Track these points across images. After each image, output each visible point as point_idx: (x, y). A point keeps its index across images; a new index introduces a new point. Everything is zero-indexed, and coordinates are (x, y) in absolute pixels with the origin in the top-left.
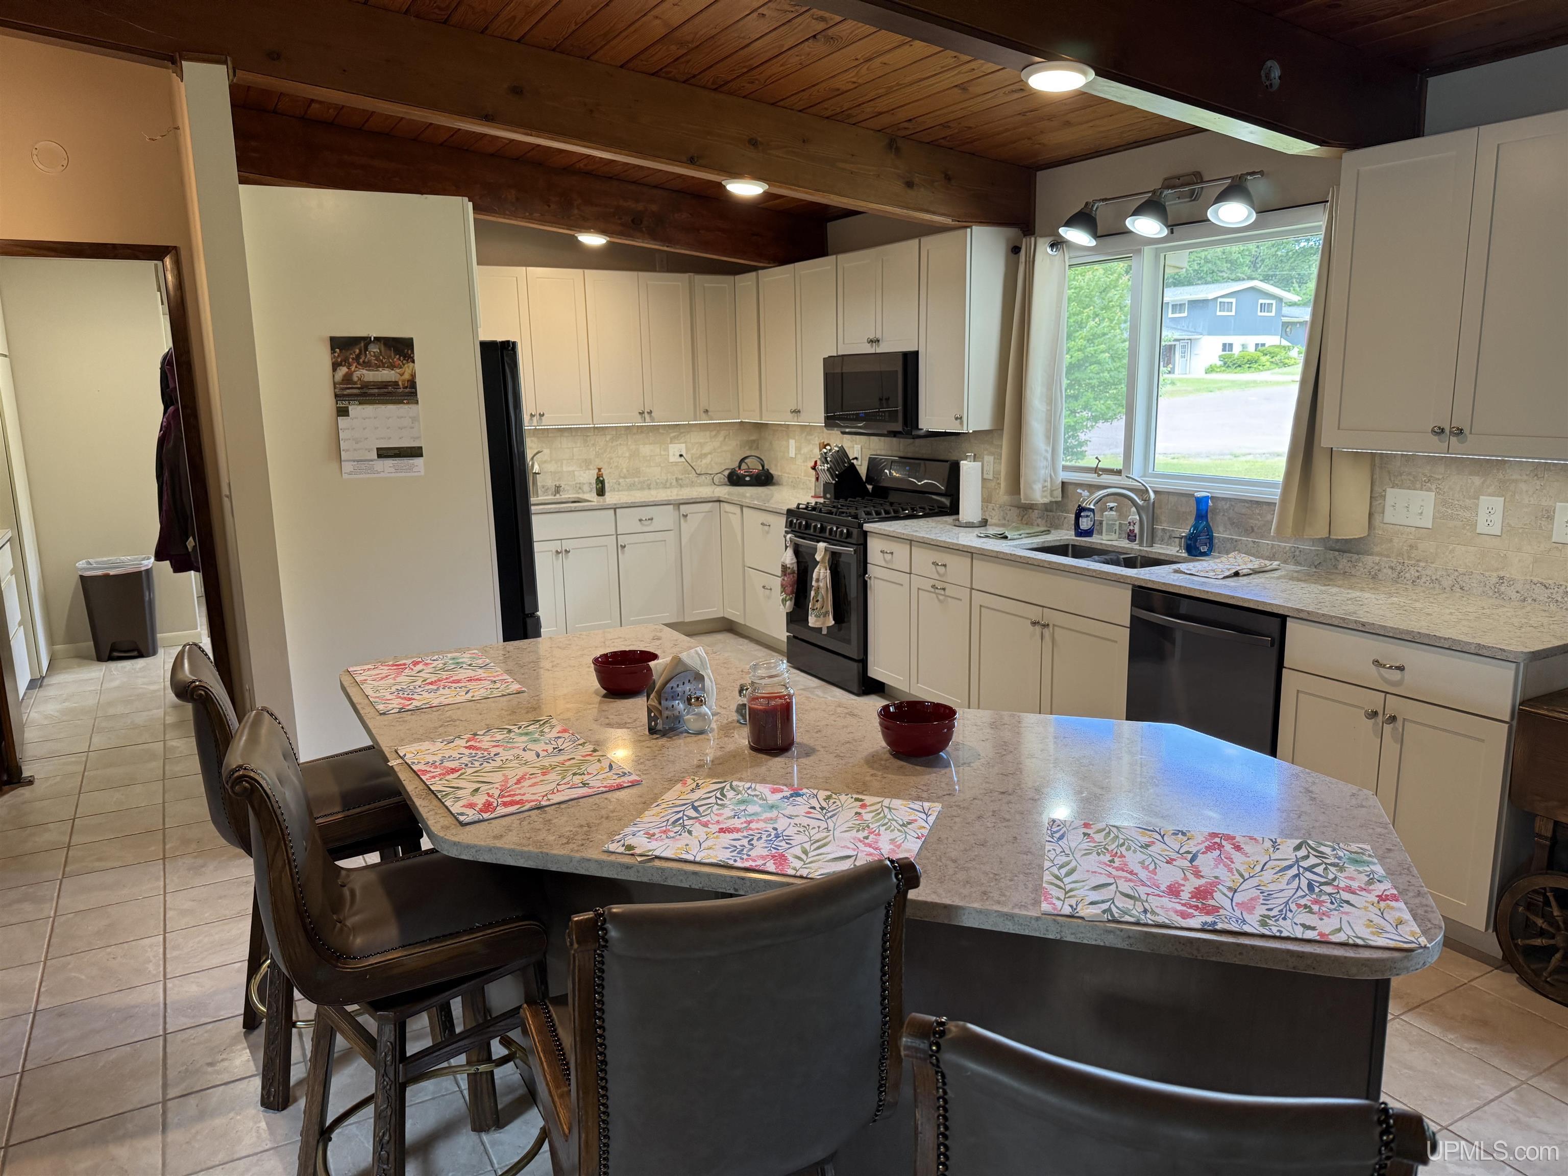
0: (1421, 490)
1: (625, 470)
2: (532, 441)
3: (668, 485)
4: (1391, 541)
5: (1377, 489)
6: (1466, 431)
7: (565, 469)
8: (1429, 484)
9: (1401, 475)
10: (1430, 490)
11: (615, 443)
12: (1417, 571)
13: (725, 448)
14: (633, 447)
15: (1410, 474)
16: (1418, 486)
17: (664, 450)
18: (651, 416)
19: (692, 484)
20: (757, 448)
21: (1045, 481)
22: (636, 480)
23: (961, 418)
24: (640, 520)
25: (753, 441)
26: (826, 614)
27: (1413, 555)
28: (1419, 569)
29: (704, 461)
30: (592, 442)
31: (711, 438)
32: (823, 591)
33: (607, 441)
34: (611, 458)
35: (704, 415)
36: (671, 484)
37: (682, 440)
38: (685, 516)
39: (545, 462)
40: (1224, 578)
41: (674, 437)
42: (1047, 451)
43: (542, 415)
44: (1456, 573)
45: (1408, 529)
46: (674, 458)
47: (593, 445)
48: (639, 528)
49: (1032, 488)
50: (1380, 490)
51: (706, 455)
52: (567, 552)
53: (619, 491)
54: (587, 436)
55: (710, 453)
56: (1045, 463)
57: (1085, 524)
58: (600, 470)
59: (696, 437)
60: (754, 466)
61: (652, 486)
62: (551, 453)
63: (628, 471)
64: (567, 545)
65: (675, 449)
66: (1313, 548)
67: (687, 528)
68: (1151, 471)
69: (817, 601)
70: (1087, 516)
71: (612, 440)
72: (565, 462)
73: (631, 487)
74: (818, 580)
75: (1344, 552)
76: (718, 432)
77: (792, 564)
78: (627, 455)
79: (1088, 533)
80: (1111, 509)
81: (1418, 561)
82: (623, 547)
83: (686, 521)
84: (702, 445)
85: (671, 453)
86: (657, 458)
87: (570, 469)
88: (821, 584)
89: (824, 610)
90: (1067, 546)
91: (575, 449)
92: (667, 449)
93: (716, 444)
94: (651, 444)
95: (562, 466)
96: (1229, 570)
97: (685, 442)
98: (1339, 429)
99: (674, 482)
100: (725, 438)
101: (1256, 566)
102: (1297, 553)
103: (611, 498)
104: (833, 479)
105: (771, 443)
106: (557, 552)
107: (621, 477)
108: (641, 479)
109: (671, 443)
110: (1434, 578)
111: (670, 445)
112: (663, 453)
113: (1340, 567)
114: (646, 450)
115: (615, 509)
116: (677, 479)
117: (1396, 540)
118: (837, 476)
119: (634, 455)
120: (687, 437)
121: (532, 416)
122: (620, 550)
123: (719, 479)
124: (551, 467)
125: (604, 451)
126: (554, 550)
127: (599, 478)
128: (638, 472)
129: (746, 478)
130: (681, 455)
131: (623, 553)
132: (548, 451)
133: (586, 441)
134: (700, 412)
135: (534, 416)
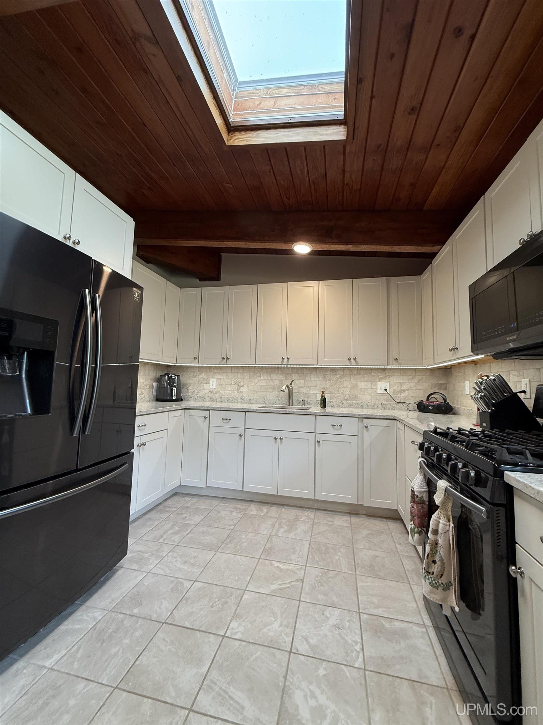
1: (347, 396)
2: (295, 376)
3: (376, 407)
7: (312, 392)
11: (342, 380)
13: (419, 387)
14: (354, 382)
17: (374, 385)
18: (356, 361)
19: (393, 408)
20: (446, 389)
22: (354, 401)
24: (333, 425)
25: (442, 384)
29: (403, 395)
30: (329, 378)
31: (408, 380)
32: (441, 551)
33: (338, 378)
34: (339, 388)
35: (395, 362)
37: (386, 381)
38: (367, 427)
39: (301, 387)
41: (382, 378)
43: (288, 359)
46: (380, 391)
47: (329, 380)
48: (331, 430)
51: (404, 391)
52: (281, 439)
54: (326, 375)
55: (408, 390)
58: (323, 392)
59: (396, 379)
60: (438, 399)
61: (364, 407)
62: (304, 383)
63: (349, 396)
64: (283, 435)
65: (381, 386)
67: (368, 437)
69: (434, 562)
71: (341, 377)
72: (312, 388)
73: (350, 406)
74: (436, 532)
76: (414, 375)
77: (420, 492)
78: (350, 387)
82: (319, 442)
83: (367, 430)
84: (401, 384)
85: (379, 388)
86: (369, 390)
87: (314, 392)
88: (440, 541)
89: (443, 580)
91: (318, 381)
92: (376, 385)
93: (412, 384)
94: (365, 381)
95: (309, 390)
97: (390, 382)
99: (380, 406)
100: (419, 381)
103: (328, 410)
104: (489, 409)
105: (454, 385)
106: (276, 439)
107: (344, 399)
108: (358, 402)
109: (379, 381)
111: (378, 383)
112: (373, 387)
114: (362, 385)
115: (316, 416)
116: (382, 404)
118: (493, 405)
119: (354, 387)
120: (391, 379)
121: (283, 359)
122: (317, 443)
123: (411, 407)
124: (304, 390)
125: (336, 384)
126: (274, 437)
127: (322, 397)
128: (356, 398)
129: (431, 408)
130: (386, 390)
131: (319, 446)
132: (302, 381)
133: (325, 377)
134: (392, 360)
135: (284, 359)
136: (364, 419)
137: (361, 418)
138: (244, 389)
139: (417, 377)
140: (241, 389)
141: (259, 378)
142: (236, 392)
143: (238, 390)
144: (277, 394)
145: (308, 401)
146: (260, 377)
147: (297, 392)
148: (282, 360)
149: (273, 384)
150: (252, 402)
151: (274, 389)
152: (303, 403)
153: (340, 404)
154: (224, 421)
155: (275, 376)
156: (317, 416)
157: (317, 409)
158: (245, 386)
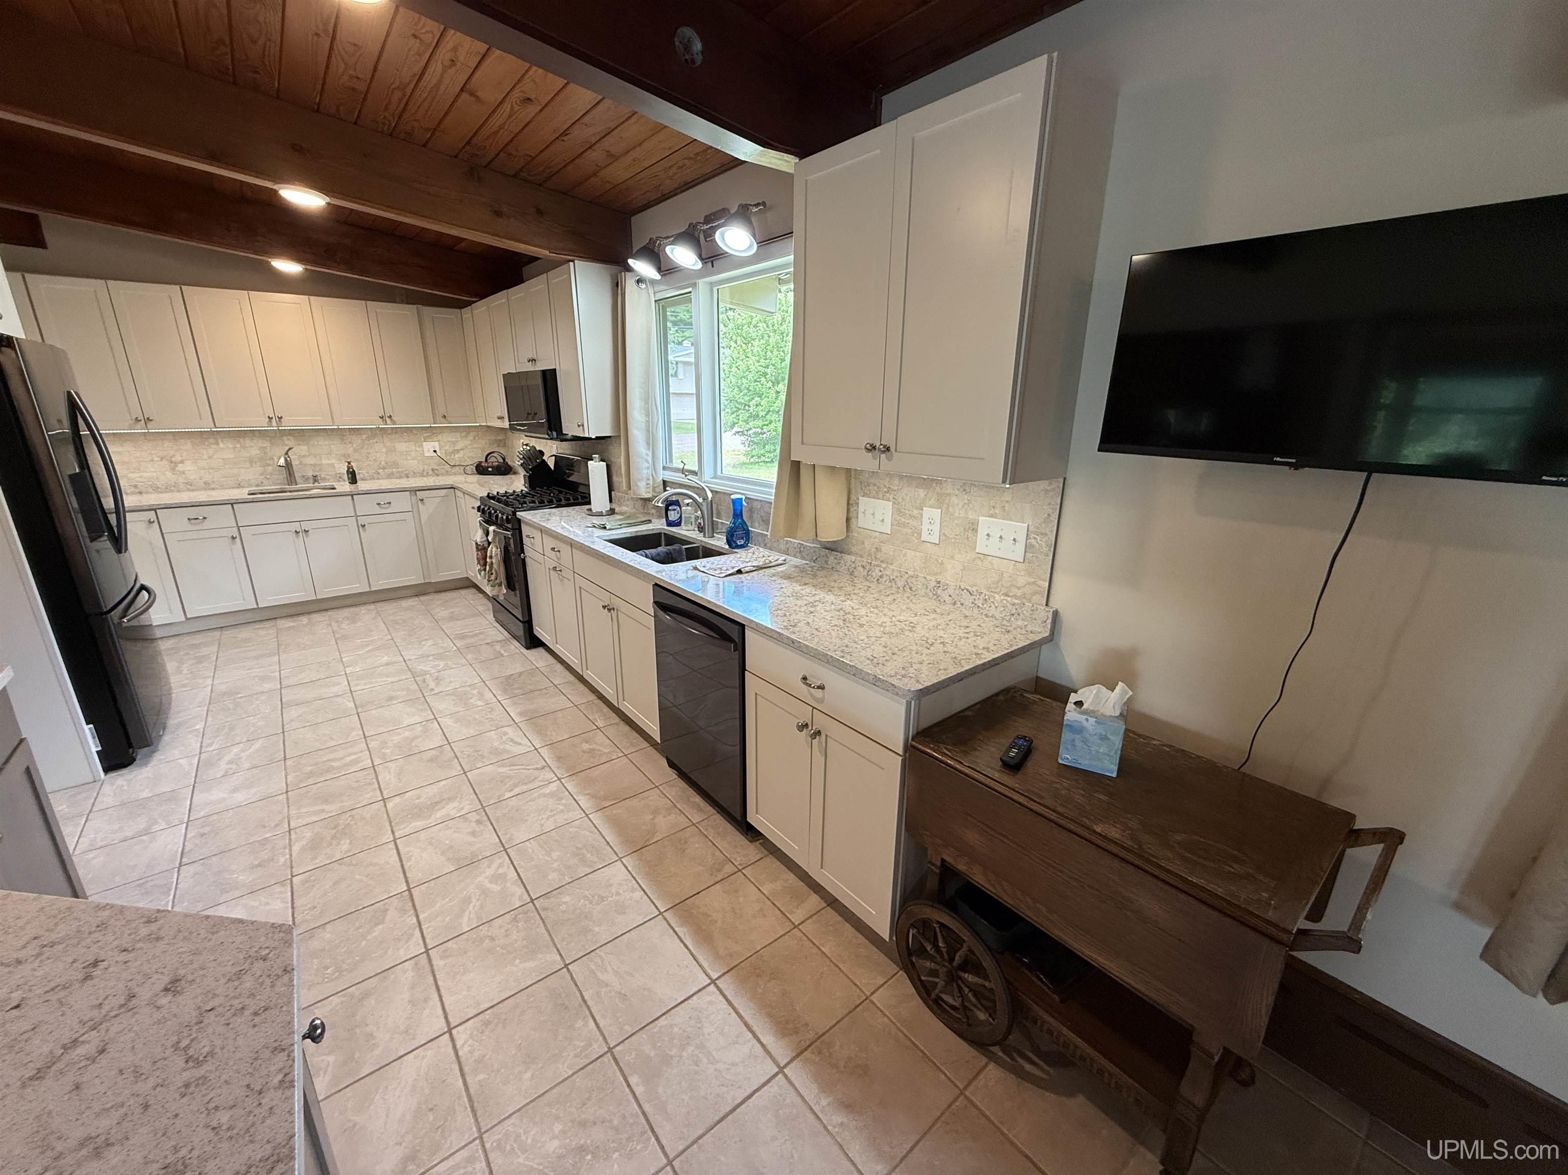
0: (883, 499)
1: (383, 463)
2: (288, 439)
3: (425, 474)
4: (863, 543)
5: (853, 497)
6: (892, 449)
7: (326, 462)
8: (888, 494)
9: (869, 485)
10: (888, 500)
11: (371, 441)
12: (880, 571)
13: (475, 446)
14: (388, 444)
15: (875, 485)
16: (881, 496)
17: (419, 447)
18: (392, 420)
19: (447, 473)
20: (505, 445)
21: (648, 479)
22: (394, 470)
23: (583, 426)
24: (379, 504)
25: (501, 440)
26: (500, 585)
27: (878, 557)
28: (882, 569)
29: (457, 456)
31: (461, 437)
32: (495, 566)
33: (364, 443)
34: (370, 453)
35: (443, 419)
36: (427, 473)
37: (435, 439)
38: (422, 500)
39: (304, 456)
40: (726, 576)
41: (427, 437)
42: (647, 455)
43: (282, 418)
44: (907, 575)
45: (875, 534)
46: (428, 453)
47: (350, 442)
48: (377, 510)
49: (637, 485)
50: (855, 498)
51: (458, 451)
52: (306, 532)
53: (378, 479)
54: (344, 436)
55: (462, 449)
56: (647, 465)
57: (673, 516)
58: (349, 463)
59: (446, 437)
60: (495, 460)
61: (411, 475)
62: (310, 450)
63: (386, 463)
64: (305, 526)
65: (429, 447)
66: (812, 545)
67: (426, 511)
68: (719, 473)
69: (492, 574)
70: (674, 510)
72: (324, 456)
73: (390, 476)
74: (491, 557)
75: (832, 550)
76: (468, 433)
77: (480, 539)
78: (384, 450)
79: (678, 524)
80: (688, 504)
81: (882, 562)
82: (363, 526)
83: (423, 504)
84: (454, 443)
85: (425, 450)
86: (412, 453)
88: (494, 561)
89: (498, 581)
90: (661, 533)
92: (421, 446)
93: (467, 442)
94: (406, 442)
95: (321, 460)
96: (733, 568)
97: (439, 441)
98: (802, 444)
99: (431, 472)
100: (474, 439)
101: (761, 563)
102: (802, 549)
103: (362, 485)
104: (528, 472)
106: (297, 533)
108: (400, 470)
109: (425, 441)
110: (892, 578)
111: (424, 443)
112: (418, 449)
113: (829, 563)
114: (402, 446)
115: (352, 496)
116: (433, 470)
117: (866, 542)
118: (531, 470)
119: (391, 450)
120: (440, 437)
121: (270, 418)
122: (361, 529)
123: (468, 469)
124: (311, 461)
125: (362, 448)
126: (294, 530)
127: (348, 469)
128: (395, 464)
129: (490, 469)
130: (435, 451)
131: (364, 531)
132: (306, 447)
133: (342, 440)
134: (439, 418)
135: (272, 418)
136: (417, 492)
137: (414, 491)
138: (188, 467)
139: (472, 434)
140: (180, 467)
141: (214, 446)
142: (169, 474)
143: (173, 469)
144: (259, 469)
145: (323, 476)
146: (217, 444)
147: (298, 463)
148: (267, 420)
149: (248, 455)
150: (213, 486)
151: (251, 461)
152: (315, 479)
153: (375, 476)
154: (193, 521)
155: (248, 442)
156: (354, 496)
157: (346, 487)
158: (188, 463)
